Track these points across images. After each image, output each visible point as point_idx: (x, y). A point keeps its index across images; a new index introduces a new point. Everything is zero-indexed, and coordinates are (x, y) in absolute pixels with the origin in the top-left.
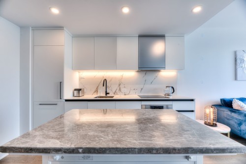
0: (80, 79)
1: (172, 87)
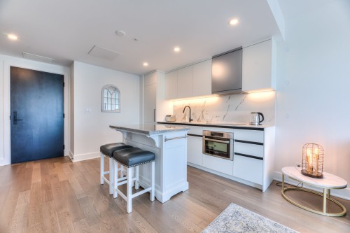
1: (260, 114)
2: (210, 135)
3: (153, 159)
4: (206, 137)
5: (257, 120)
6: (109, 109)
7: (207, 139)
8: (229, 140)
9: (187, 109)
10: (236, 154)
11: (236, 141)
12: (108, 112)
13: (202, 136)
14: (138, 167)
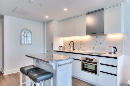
0: (64, 41)
1: (114, 47)
2: (85, 60)
3: (52, 77)
4: (83, 61)
5: (113, 51)
6: (26, 43)
7: (84, 62)
8: (96, 63)
9: (72, 43)
10: (101, 71)
11: (101, 64)
12: (25, 44)
13: (80, 60)
14: (42, 83)
